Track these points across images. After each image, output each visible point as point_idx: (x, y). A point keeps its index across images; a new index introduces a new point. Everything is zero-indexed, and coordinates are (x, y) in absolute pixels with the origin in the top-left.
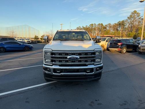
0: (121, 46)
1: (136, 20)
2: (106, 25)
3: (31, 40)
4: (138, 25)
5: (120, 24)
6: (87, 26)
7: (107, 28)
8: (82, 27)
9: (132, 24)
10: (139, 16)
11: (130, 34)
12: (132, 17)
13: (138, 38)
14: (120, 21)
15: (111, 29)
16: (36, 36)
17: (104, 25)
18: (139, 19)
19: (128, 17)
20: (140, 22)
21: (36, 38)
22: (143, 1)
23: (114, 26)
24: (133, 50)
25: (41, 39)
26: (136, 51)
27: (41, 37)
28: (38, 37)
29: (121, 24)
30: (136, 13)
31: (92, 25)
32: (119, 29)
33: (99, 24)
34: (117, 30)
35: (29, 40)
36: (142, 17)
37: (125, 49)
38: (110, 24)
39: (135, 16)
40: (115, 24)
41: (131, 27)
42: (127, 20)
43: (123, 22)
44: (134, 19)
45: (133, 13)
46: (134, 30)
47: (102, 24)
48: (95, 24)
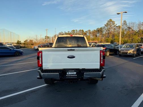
0: (105, 50)
1: (112, 28)
2: (86, 32)
3: (13, 45)
4: (114, 32)
5: (98, 31)
6: (69, 32)
7: (87, 34)
8: (64, 33)
9: (109, 31)
10: (114, 24)
11: (107, 40)
12: (108, 25)
13: (114, 43)
14: (98, 28)
15: (91, 35)
16: (18, 41)
17: (84, 31)
18: (114, 26)
19: (105, 25)
20: (115, 29)
21: (19, 43)
22: (120, 14)
23: (93, 32)
24: (114, 53)
25: (24, 44)
26: (116, 54)
27: (24, 42)
28: (20, 42)
29: (100, 31)
30: (111, 21)
31: (74, 31)
32: (97, 35)
33: (80, 30)
34: (96, 36)
35: (11, 45)
36: (117, 25)
37: (108, 53)
38: (89, 30)
39: (111, 24)
40: (94, 30)
41: (108, 33)
42: (104, 27)
43: (101, 28)
44: (110, 27)
45: (109, 21)
46: (111, 36)
47: (83, 31)
48: (76, 30)
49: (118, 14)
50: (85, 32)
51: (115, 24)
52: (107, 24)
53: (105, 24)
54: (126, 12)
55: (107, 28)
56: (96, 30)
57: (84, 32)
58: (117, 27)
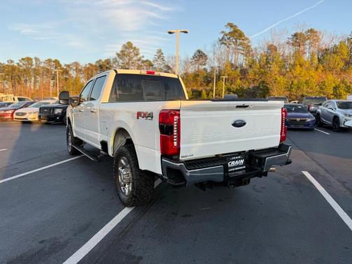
49: (170, 33)
50: (63, 66)
51: (141, 55)
52: (122, 51)
53: (119, 52)
54: (186, 32)
55: (121, 61)
56: (94, 64)
57: (60, 66)
58: (143, 62)
